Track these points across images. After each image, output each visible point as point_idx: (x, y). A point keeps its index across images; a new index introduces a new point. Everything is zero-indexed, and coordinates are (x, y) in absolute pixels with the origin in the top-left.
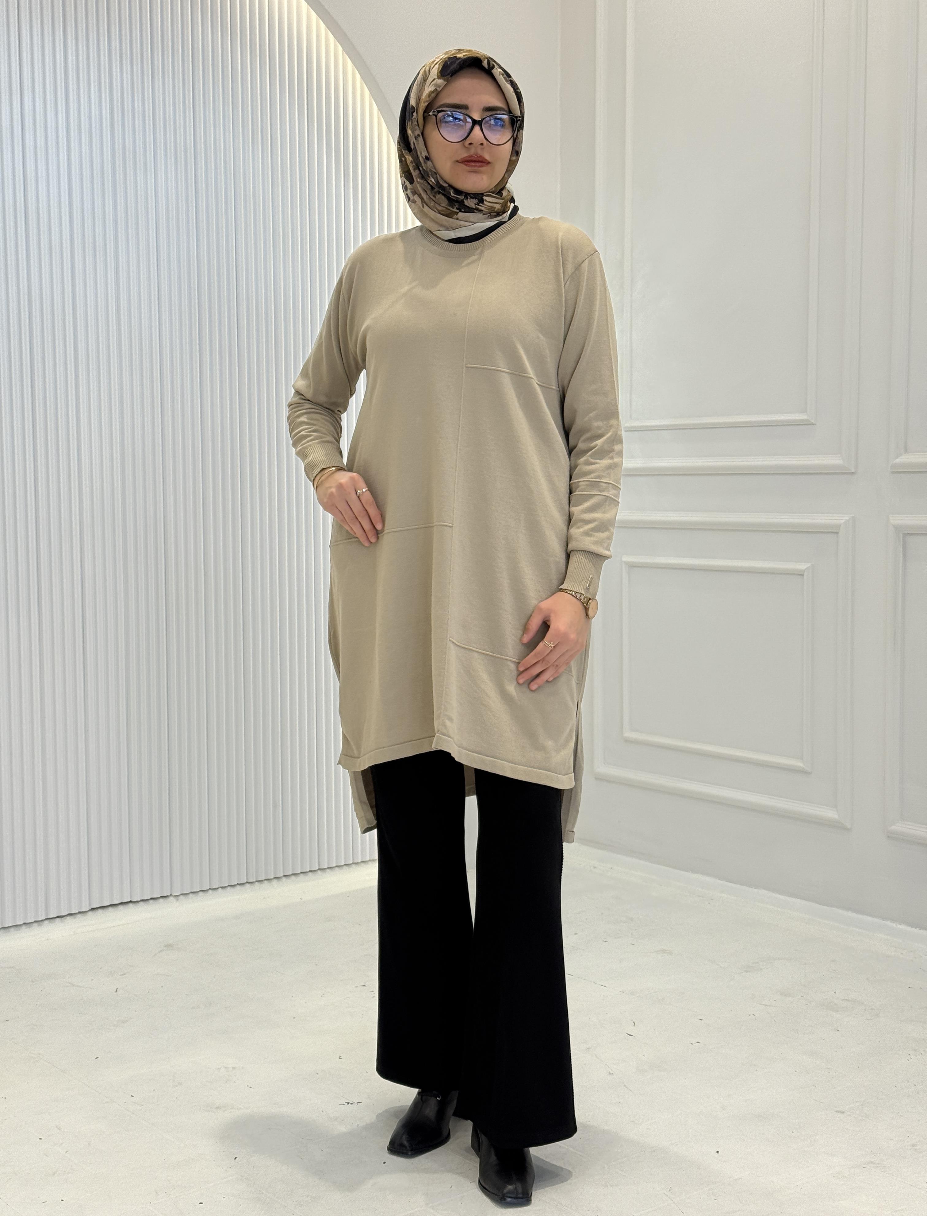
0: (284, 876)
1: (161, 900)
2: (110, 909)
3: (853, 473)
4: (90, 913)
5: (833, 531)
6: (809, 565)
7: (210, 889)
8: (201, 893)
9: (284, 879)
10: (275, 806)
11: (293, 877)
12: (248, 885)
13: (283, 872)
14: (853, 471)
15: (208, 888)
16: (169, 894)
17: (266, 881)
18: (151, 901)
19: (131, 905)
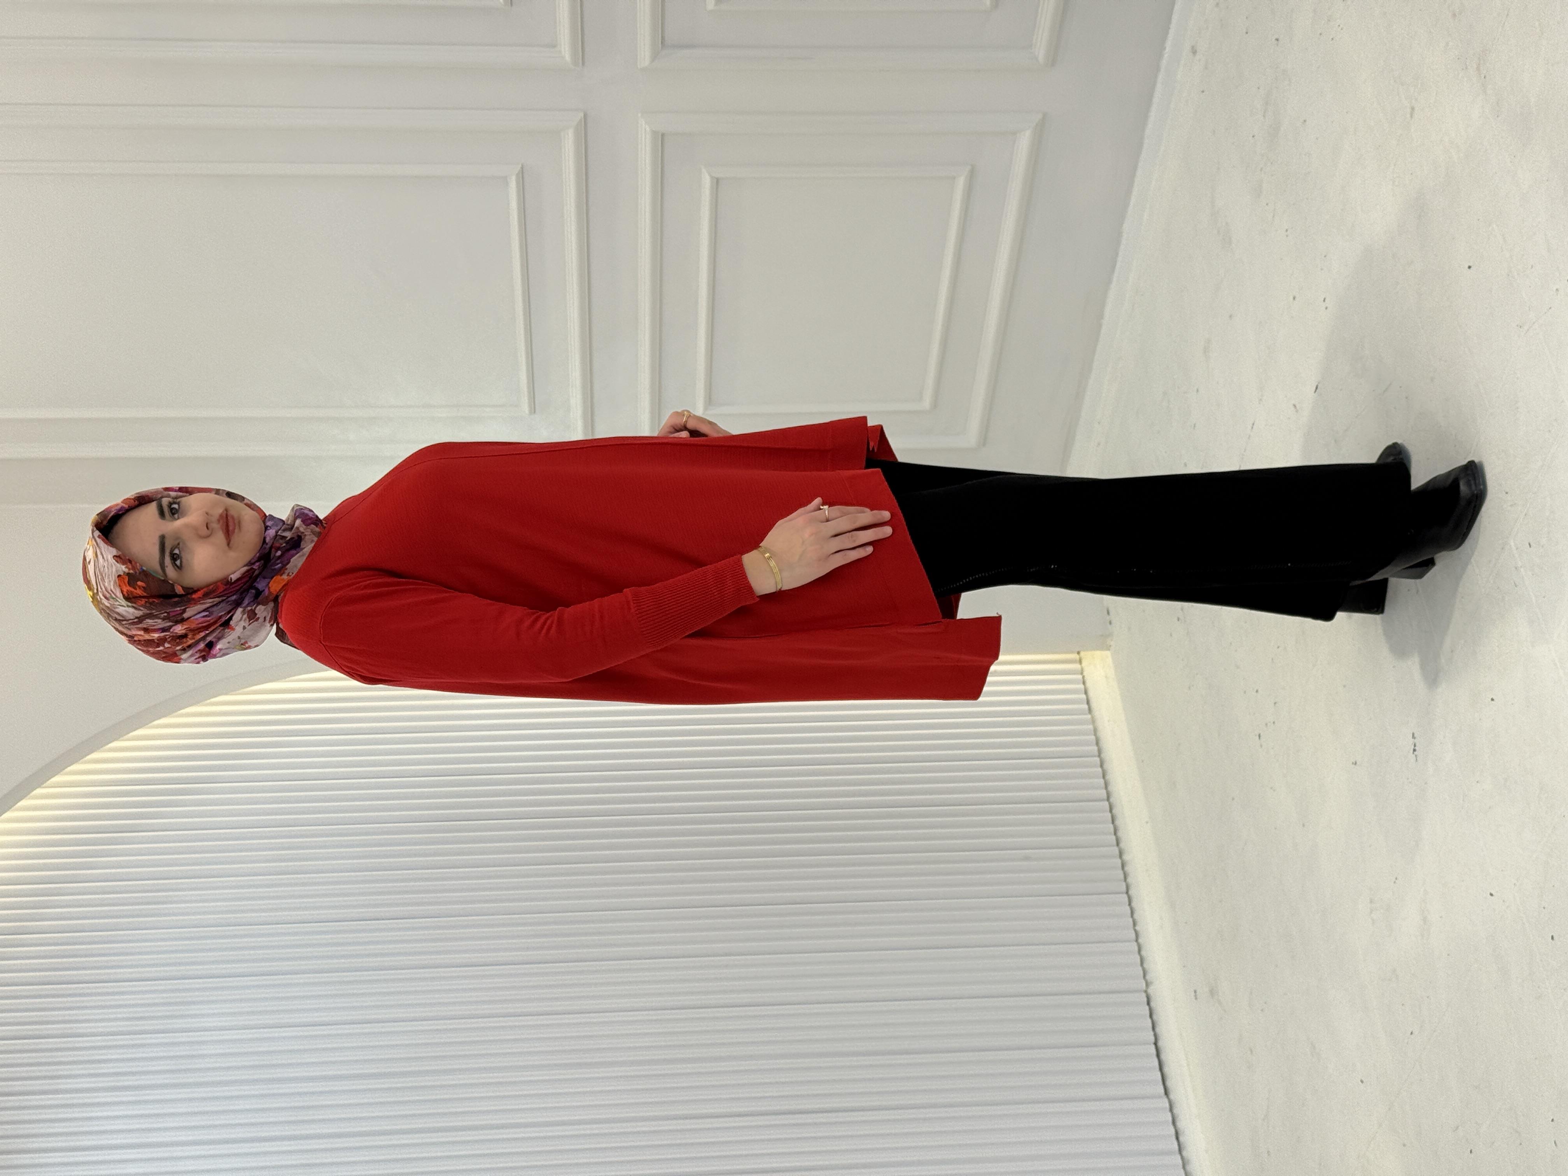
0: (1118, 844)
1: (1152, 1004)
2: (1166, 1070)
3: (585, 116)
4: (1172, 1097)
5: (660, 139)
6: (704, 170)
7: (1137, 941)
8: (1143, 953)
9: (1122, 845)
10: (1027, 858)
11: (1120, 834)
12: (1130, 892)
13: (1113, 846)
14: (582, 115)
15: (1135, 944)
16: (1144, 995)
17: (1126, 868)
18: (1155, 1017)
19: (1160, 1044)
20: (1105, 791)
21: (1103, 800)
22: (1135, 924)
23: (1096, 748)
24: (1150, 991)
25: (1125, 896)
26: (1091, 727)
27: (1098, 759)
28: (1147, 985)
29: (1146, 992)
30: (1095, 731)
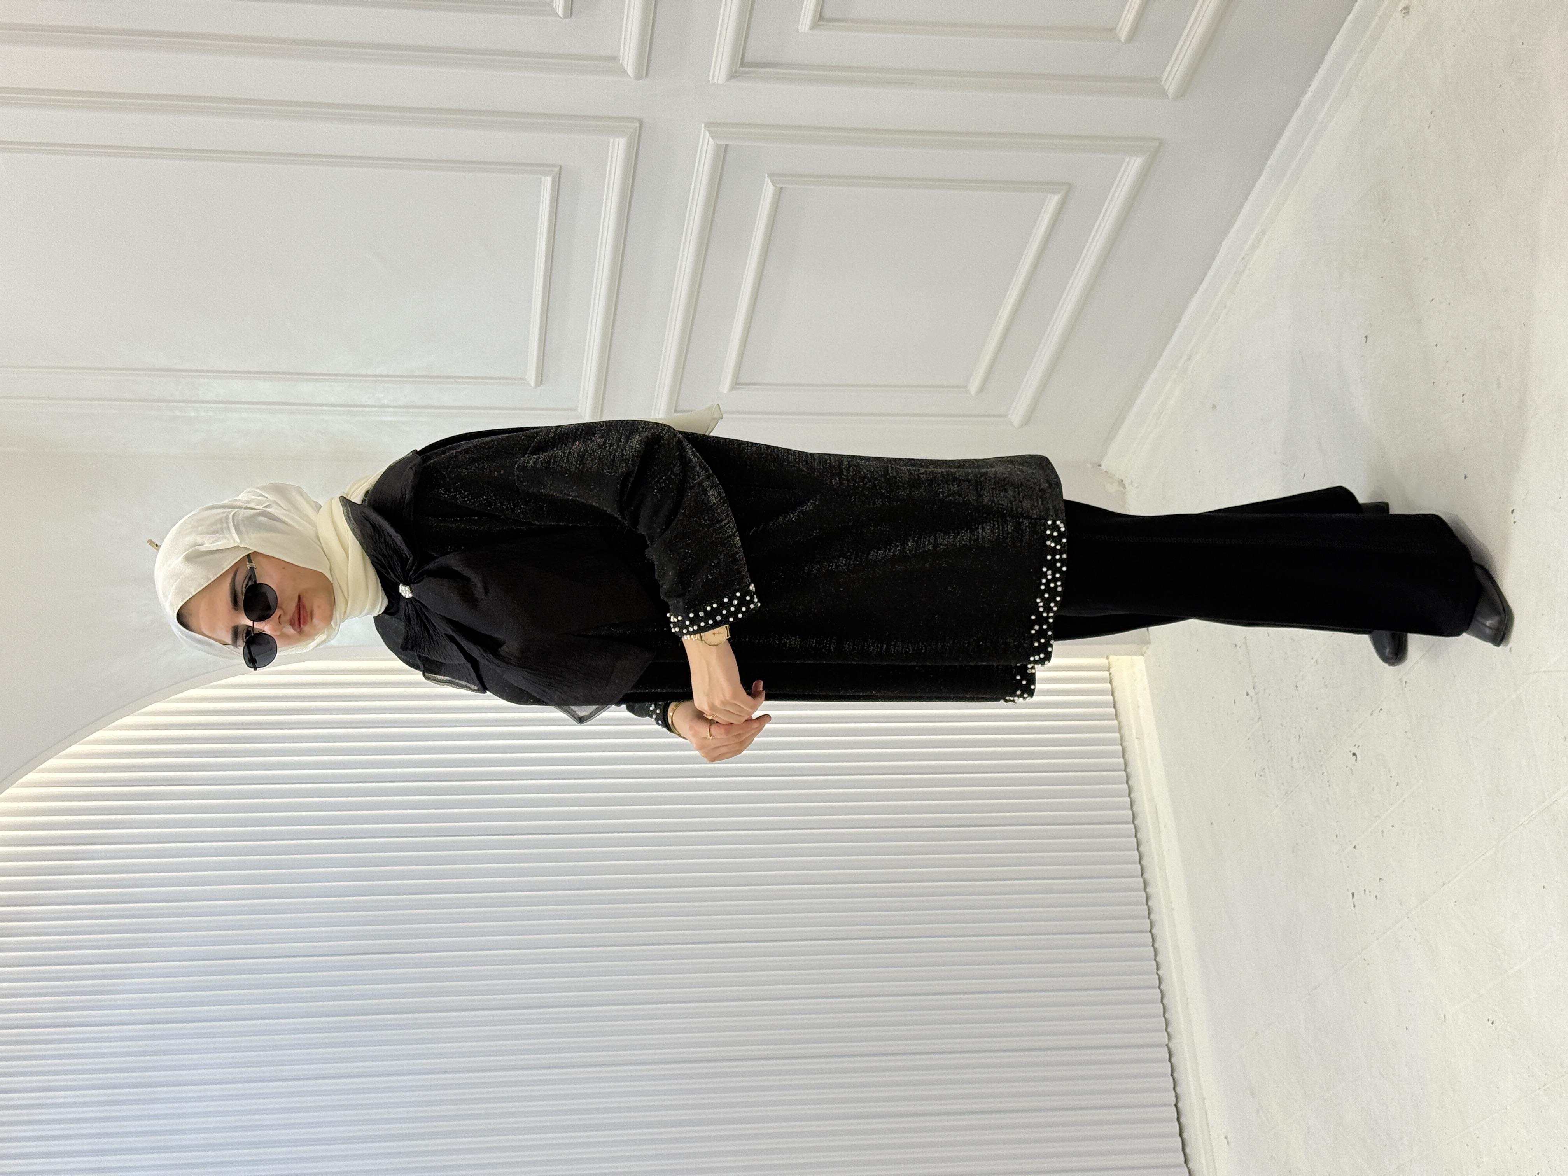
6: (768, 181)
17: (1149, 902)
19: (1180, 1103)
20: (1130, 812)
21: (1127, 823)
22: (1158, 969)
23: (1122, 760)
24: (1171, 1045)
25: (1149, 934)
26: (1117, 735)
27: (1124, 773)
28: (1169, 1039)
29: (1167, 1045)
30: (1122, 738)
